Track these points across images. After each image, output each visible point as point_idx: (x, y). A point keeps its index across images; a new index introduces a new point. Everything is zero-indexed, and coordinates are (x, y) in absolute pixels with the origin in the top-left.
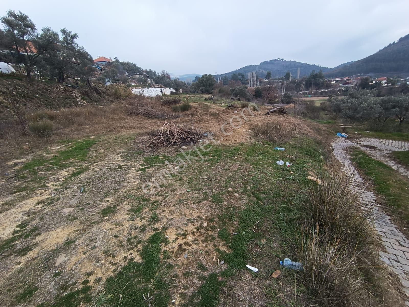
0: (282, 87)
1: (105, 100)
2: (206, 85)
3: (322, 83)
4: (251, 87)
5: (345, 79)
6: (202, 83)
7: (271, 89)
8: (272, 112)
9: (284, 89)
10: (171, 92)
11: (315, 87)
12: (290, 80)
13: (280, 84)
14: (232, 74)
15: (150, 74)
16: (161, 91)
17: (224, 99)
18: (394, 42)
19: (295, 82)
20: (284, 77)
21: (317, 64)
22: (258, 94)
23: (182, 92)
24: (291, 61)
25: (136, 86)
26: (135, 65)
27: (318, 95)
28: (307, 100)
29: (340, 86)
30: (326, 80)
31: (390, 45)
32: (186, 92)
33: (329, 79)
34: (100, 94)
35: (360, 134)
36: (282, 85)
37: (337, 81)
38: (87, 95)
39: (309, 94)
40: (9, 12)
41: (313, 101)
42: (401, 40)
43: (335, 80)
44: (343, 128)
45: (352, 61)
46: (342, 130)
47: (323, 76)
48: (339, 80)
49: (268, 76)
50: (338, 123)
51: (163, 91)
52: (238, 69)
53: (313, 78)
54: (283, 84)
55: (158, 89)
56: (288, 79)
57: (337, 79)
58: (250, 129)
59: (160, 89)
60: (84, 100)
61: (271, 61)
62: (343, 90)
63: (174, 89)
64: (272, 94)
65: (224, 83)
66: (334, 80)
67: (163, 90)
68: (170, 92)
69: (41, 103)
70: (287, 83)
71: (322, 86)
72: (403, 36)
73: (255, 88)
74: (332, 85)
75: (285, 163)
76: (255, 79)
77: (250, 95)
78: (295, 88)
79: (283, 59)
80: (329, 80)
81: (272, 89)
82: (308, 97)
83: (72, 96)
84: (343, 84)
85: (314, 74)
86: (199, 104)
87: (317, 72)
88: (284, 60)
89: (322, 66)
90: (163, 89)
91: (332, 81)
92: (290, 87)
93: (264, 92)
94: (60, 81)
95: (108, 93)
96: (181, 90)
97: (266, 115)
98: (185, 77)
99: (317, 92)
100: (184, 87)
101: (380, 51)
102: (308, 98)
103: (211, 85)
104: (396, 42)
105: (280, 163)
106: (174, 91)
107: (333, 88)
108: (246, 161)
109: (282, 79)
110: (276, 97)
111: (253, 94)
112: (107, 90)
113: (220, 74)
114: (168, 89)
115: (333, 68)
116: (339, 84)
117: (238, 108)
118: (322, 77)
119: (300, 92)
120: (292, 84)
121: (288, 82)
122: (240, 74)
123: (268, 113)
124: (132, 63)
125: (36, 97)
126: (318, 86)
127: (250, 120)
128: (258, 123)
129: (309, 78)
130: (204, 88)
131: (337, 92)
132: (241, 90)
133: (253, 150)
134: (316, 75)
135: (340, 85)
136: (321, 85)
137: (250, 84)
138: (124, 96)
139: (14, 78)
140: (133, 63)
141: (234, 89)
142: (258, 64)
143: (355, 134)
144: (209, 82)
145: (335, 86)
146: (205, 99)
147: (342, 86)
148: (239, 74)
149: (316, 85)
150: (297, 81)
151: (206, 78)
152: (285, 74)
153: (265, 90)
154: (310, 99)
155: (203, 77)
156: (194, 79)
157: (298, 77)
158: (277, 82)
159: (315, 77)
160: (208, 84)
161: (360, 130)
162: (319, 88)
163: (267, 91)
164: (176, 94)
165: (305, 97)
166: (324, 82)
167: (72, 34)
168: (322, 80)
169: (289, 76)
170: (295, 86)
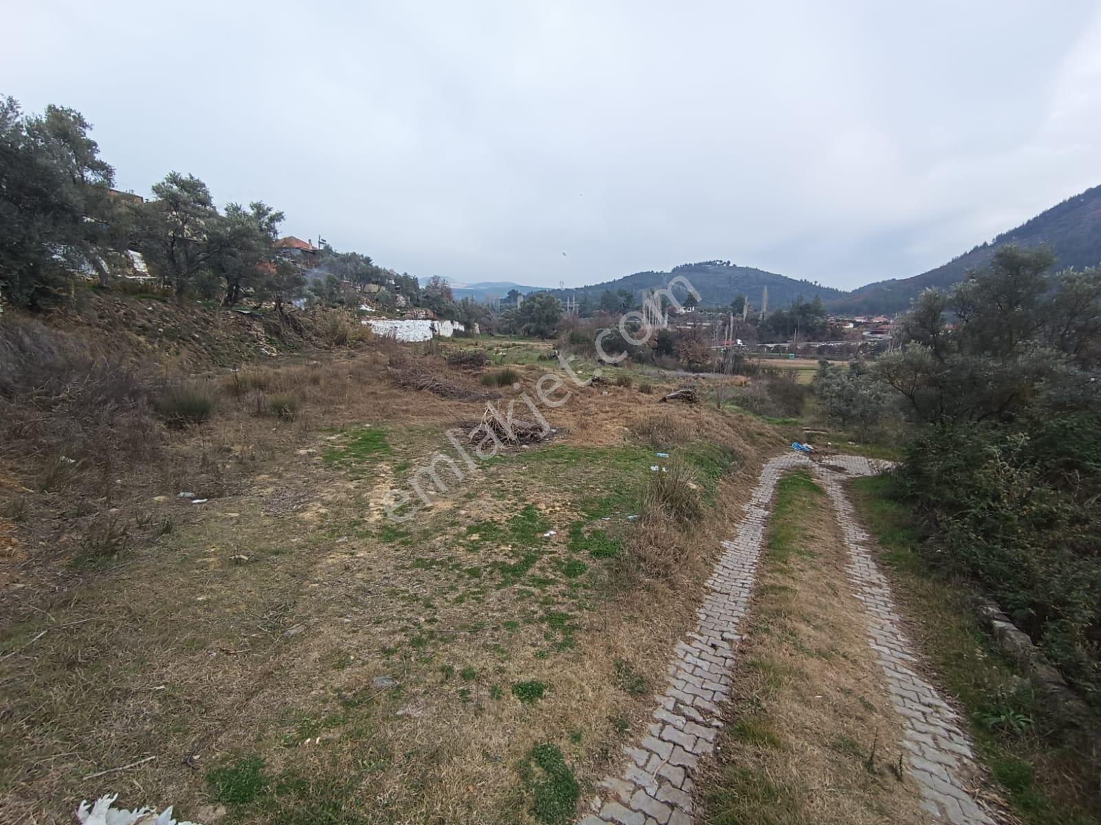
0: (724, 331)
1: (311, 346)
2: (540, 318)
3: (820, 327)
5: (876, 320)
6: (529, 313)
7: (694, 335)
8: (671, 398)
9: (728, 335)
10: (454, 330)
11: (806, 336)
12: (745, 315)
13: (720, 322)
14: (604, 290)
15: (405, 284)
16: (432, 329)
17: (583, 359)
18: (985, 244)
19: (758, 321)
20: (732, 305)
21: (811, 280)
22: (664, 347)
23: (478, 331)
24: (747, 268)
25: (374, 314)
26: (368, 260)
27: (812, 356)
28: (781, 366)
29: (864, 338)
30: (832, 319)
31: (976, 249)
32: (488, 331)
33: (838, 317)
34: (301, 330)
35: (836, 447)
36: (725, 325)
37: (857, 324)
38: (278, 334)
39: (790, 351)
40: (171, 175)
41: (797, 369)
43: (854, 322)
44: (808, 434)
45: (894, 279)
46: (804, 439)
47: (823, 311)
48: (863, 321)
49: (691, 301)
50: (801, 424)
51: (437, 329)
52: (617, 279)
53: (799, 313)
54: (726, 322)
55: (422, 322)
56: (741, 311)
57: (858, 320)
58: (626, 426)
59: (429, 322)
60: (271, 344)
61: (700, 264)
62: (871, 347)
63: (461, 323)
64: (698, 347)
65: (580, 312)
66: (851, 322)
67: (436, 325)
68: (452, 332)
69: (203, 350)
70: (736, 322)
71: (822, 334)
72: (1004, 232)
73: (658, 330)
74: (845, 334)
75: (661, 470)
78: (756, 335)
79: (729, 262)
80: (838, 321)
81: (698, 335)
82: (787, 358)
83: (251, 335)
84: (872, 333)
85: (804, 303)
86: (528, 369)
87: (808, 300)
88: (731, 265)
89: (825, 285)
90: (436, 322)
91: (845, 322)
92: (744, 331)
93: (678, 341)
94: (229, 303)
95: (316, 330)
96: (477, 327)
97: (660, 401)
98: (482, 288)
99: (809, 347)
100: (484, 319)
101: (954, 261)
102: (788, 361)
103: (552, 320)
104: (990, 243)
105: (654, 468)
106: (462, 328)
107: (847, 339)
108: (614, 465)
109: (725, 311)
110: (706, 356)
111: (652, 345)
112: (315, 321)
113: (572, 287)
114: (447, 323)
115: (850, 291)
116: (862, 332)
117: (610, 384)
118: (821, 313)
119: (770, 345)
120: (749, 325)
121: (740, 319)
122: (622, 293)
123: (664, 400)
124: (362, 256)
125: (194, 338)
126: (812, 333)
127: (630, 411)
128: (642, 416)
129: (791, 313)
130: (533, 325)
131: (859, 351)
133: (625, 454)
134: (807, 306)
135: (865, 333)
136: (819, 331)
138: (353, 339)
139: (153, 298)
140: (365, 256)
142: (670, 271)
143: (827, 446)
144: (546, 312)
145: (852, 336)
146: (540, 357)
147: (868, 337)
148: (619, 291)
149: (807, 332)
150: (761, 317)
151: (540, 303)
152: (733, 299)
153: (681, 338)
154: (792, 362)
155: (533, 299)
156: (505, 296)
157: (764, 310)
158: (713, 318)
159: (805, 310)
160: (544, 316)
161: (839, 439)
162: (815, 339)
163: (686, 340)
164: (465, 335)
165: (780, 357)
166: (825, 323)
167: (273, 213)
168: (822, 320)
169: (743, 304)
170: (758, 330)
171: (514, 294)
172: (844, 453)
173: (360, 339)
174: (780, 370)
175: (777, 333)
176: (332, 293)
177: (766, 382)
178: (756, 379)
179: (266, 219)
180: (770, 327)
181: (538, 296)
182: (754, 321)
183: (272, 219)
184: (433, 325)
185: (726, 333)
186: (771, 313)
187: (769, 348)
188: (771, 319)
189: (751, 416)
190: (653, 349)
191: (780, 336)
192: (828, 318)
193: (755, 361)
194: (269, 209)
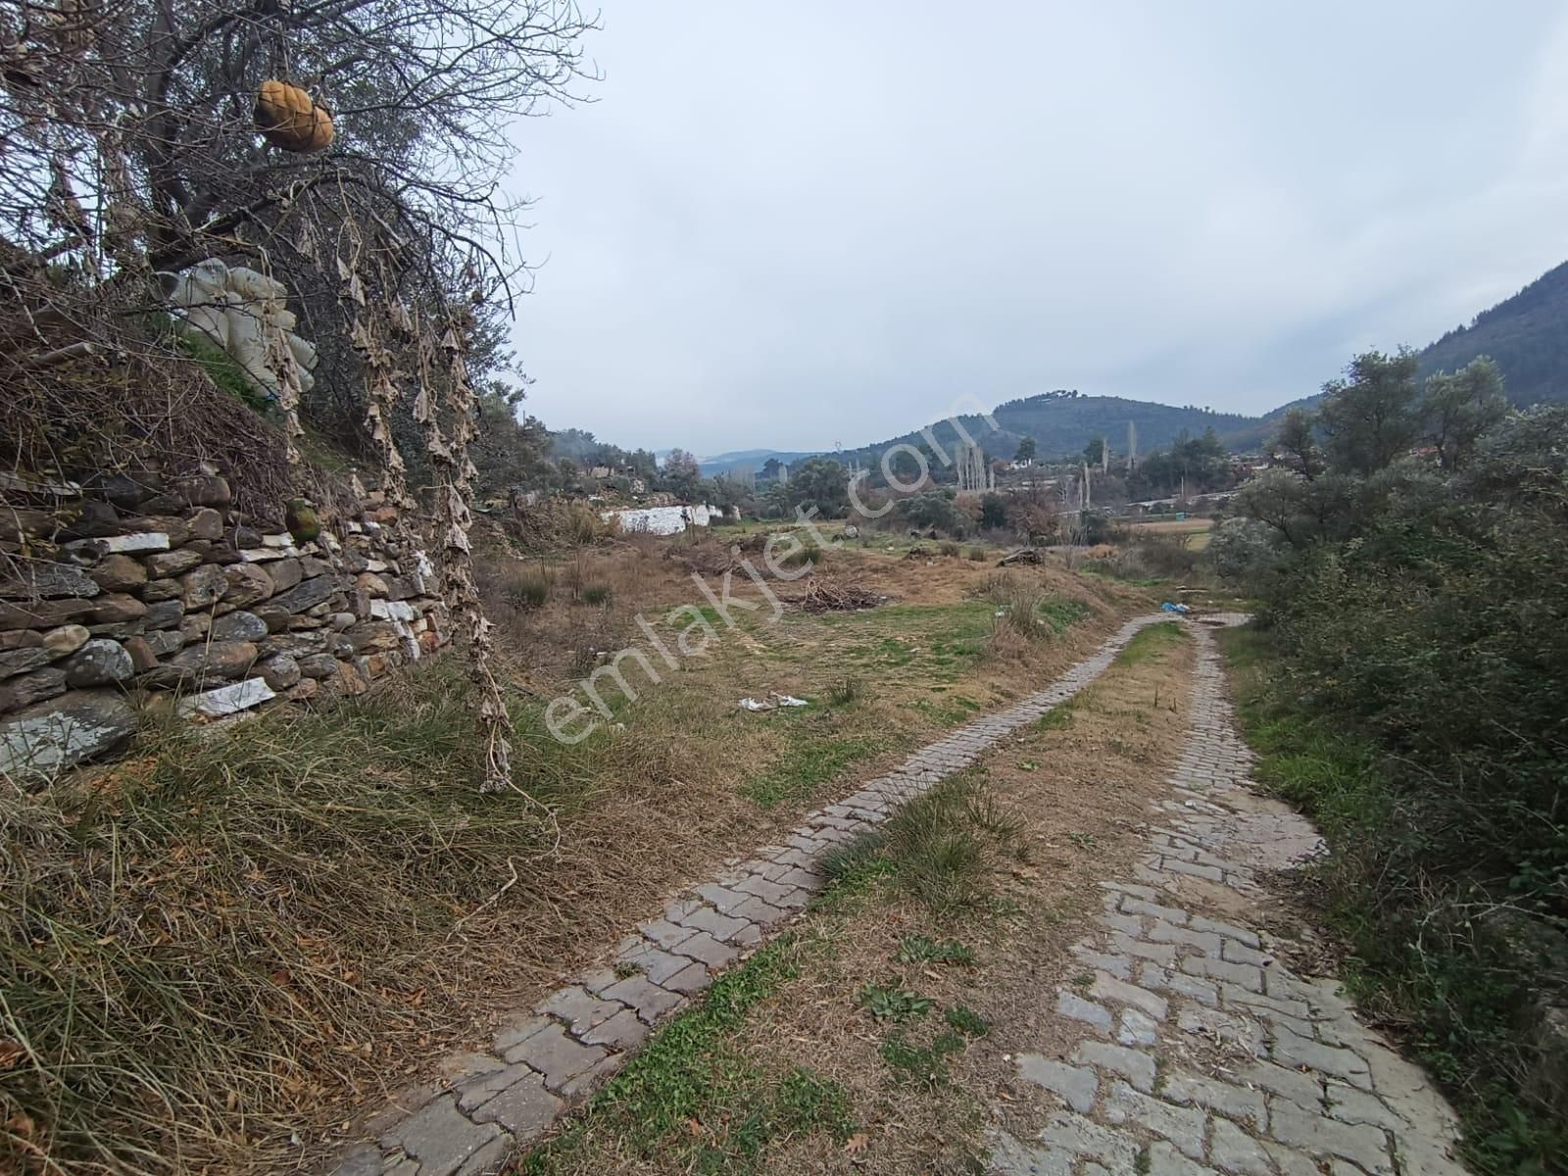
0: (1076, 488)
2: (821, 492)
3: (1220, 471)
4: (969, 493)
7: (1034, 498)
8: (1010, 561)
9: (1084, 494)
10: (711, 517)
11: (1198, 486)
12: (1106, 465)
13: (1071, 477)
15: (640, 463)
16: (685, 517)
17: (891, 535)
18: (1461, 328)
19: (1125, 471)
20: (1085, 452)
21: (1200, 405)
22: (993, 516)
23: (738, 517)
24: (1103, 397)
25: (612, 504)
26: (589, 437)
27: (1206, 513)
28: (1164, 530)
30: (1235, 459)
31: (1448, 337)
32: (750, 514)
33: (1243, 455)
34: (539, 529)
35: (1219, 605)
36: (1077, 480)
38: (518, 534)
39: (1178, 509)
41: (1187, 534)
42: (1484, 319)
44: (1184, 593)
46: (1179, 599)
47: (1221, 449)
49: (1025, 451)
50: (1175, 584)
52: (915, 430)
53: (1185, 455)
54: (1079, 476)
55: (674, 509)
56: (1099, 459)
58: (963, 589)
59: (679, 509)
60: (515, 547)
63: (718, 507)
64: (1041, 513)
66: (1262, 460)
70: (1094, 475)
71: (1222, 481)
72: (1490, 307)
73: (982, 496)
76: (979, 463)
77: (963, 518)
78: (1125, 491)
79: (1075, 392)
80: (1244, 460)
81: (1040, 498)
82: (1174, 519)
85: (1190, 439)
87: (1196, 434)
88: (1079, 395)
89: (1221, 410)
90: (688, 508)
91: (1255, 462)
92: (1106, 486)
93: (1012, 508)
95: (555, 527)
96: (737, 510)
97: (997, 565)
99: (1205, 500)
100: (745, 501)
102: (1175, 523)
103: (839, 492)
104: (1468, 325)
105: (999, 614)
106: (719, 514)
109: (1075, 461)
110: (1053, 525)
111: (975, 515)
112: (552, 517)
113: (854, 448)
114: (702, 508)
115: (1260, 416)
117: (934, 555)
118: (1217, 452)
119: (1146, 504)
120: (1113, 477)
121: (1098, 470)
122: (924, 448)
123: (1002, 564)
124: (581, 432)
126: (1206, 480)
127: (963, 577)
128: (978, 579)
129: (1174, 456)
130: (812, 502)
132: (934, 504)
134: (1196, 444)
136: (1217, 477)
137: (965, 481)
138: (599, 534)
141: (911, 502)
143: (1208, 605)
144: (829, 483)
148: (921, 446)
149: (1200, 479)
150: (1129, 466)
151: (819, 472)
152: (1087, 444)
153: (1015, 503)
154: (1180, 524)
155: (809, 467)
156: (761, 468)
157: (1133, 454)
158: (1060, 472)
159: (1193, 450)
160: (826, 489)
161: (1223, 596)
162: (1212, 489)
163: (1024, 504)
164: (726, 521)
165: (1163, 519)
166: (1225, 466)
167: (512, 392)
168: (1221, 462)
169: (1101, 450)
170: (1127, 483)
171: (772, 465)
172: (1228, 611)
173: (608, 535)
174: (1162, 535)
175: (1156, 485)
176: (568, 481)
177: (1139, 550)
178: (1124, 547)
179: (505, 399)
180: (1144, 477)
181: (815, 462)
182: (1120, 471)
183: (512, 399)
184: (685, 512)
185: (1081, 491)
186: (1144, 459)
187: (1145, 507)
188: (1145, 466)
189: (1111, 580)
190: (978, 521)
191: (1161, 489)
192: (1229, 457)
193: (1124, 527)
194: (509, 388)
